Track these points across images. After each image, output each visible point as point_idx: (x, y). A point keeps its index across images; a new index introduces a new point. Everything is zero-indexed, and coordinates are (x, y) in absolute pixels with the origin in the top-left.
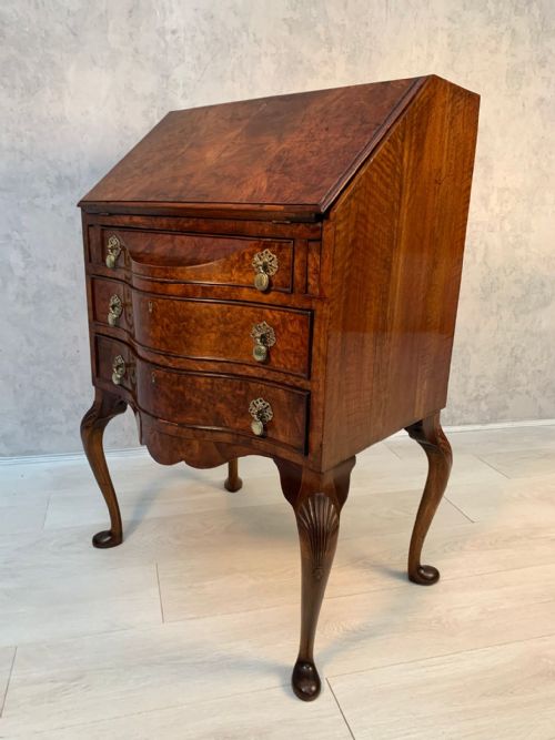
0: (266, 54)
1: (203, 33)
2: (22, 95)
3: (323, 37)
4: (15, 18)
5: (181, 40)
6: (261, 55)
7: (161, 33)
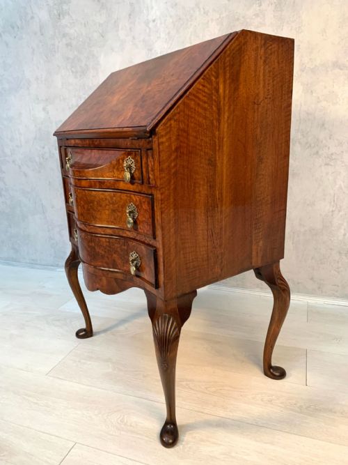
0: (212, 20)
1: (171, 17)
2: (80, 76)
4: (76, 35)
5: (158, 25)
6: (208, 21)
7: (147, 23)
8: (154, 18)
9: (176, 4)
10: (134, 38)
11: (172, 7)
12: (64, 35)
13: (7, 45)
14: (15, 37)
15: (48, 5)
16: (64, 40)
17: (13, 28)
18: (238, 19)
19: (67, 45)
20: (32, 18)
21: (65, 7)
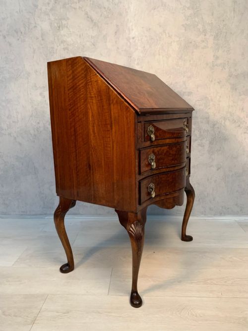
0: (174, 41)
1: (146, 36)
3: (201, 30)
4: (72, 42)
5: (137, 41)
6: (172, 42)
7: (128, 39)
8: (134, 36)
9: (150, 29)
10: (118, 48)
11: (147, 31)
12: (63, 42)
13: (10, 45)
14: (18, 40)
15: (50, 19)
16: (62, 45)
17: (17, 33)
18: (191, 43)
19: (64, 49)
20: (35, 27)
21: (64, 22)
